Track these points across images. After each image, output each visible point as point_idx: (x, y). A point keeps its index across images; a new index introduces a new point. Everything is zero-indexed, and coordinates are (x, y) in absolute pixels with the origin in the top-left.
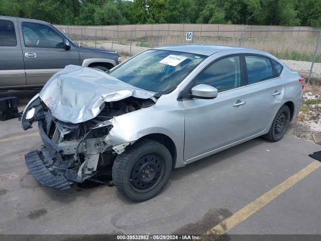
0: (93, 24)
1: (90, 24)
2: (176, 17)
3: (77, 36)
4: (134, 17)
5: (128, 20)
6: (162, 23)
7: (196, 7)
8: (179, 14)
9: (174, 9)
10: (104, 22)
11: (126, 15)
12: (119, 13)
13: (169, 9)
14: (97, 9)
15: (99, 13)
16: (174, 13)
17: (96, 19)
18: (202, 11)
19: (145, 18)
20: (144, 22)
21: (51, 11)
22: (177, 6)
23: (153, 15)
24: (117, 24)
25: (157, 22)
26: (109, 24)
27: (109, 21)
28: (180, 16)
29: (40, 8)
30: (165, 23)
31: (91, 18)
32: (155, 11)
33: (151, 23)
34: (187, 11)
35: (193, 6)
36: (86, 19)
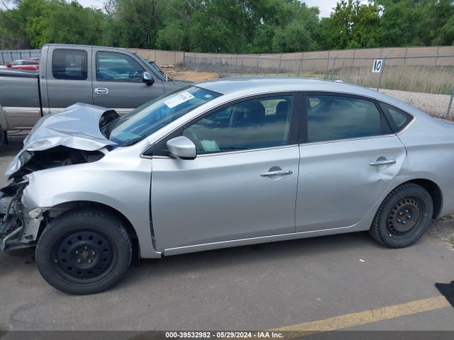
0: (270, 51)
1: (266, 52)
2: (394, 38)
3: (247, 67)
4: (329, 40)
5: (321, 44)
6: (372, 47)
7: (433, 20)
8: (399, 32)
9: (393, 26)
10: (286, 49)
11: (317, 37)
12: (307, 35)
13: (384, 25)
14: (278, 31)
15: (279, 37)
16: (393, 31)
17: (274, 44)
18: (442, 26)
19: (344, 41)
20: (343, 47)
21: (218, 37)
22: (399, 21)
23: (359, 35)
24: (302, 50)
25: (363, 46)
26: (291, 51)
27: (292, 47)
28: (401, 36)
29: (206, 34)
30: (376, 47)
31: (269, 43)
32: (362, 30)
33: (354, 47)
34: (416, 28)
35: (428, 20)
36: (261, 44)
